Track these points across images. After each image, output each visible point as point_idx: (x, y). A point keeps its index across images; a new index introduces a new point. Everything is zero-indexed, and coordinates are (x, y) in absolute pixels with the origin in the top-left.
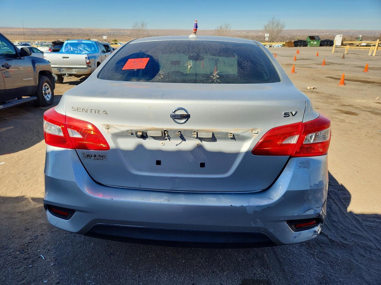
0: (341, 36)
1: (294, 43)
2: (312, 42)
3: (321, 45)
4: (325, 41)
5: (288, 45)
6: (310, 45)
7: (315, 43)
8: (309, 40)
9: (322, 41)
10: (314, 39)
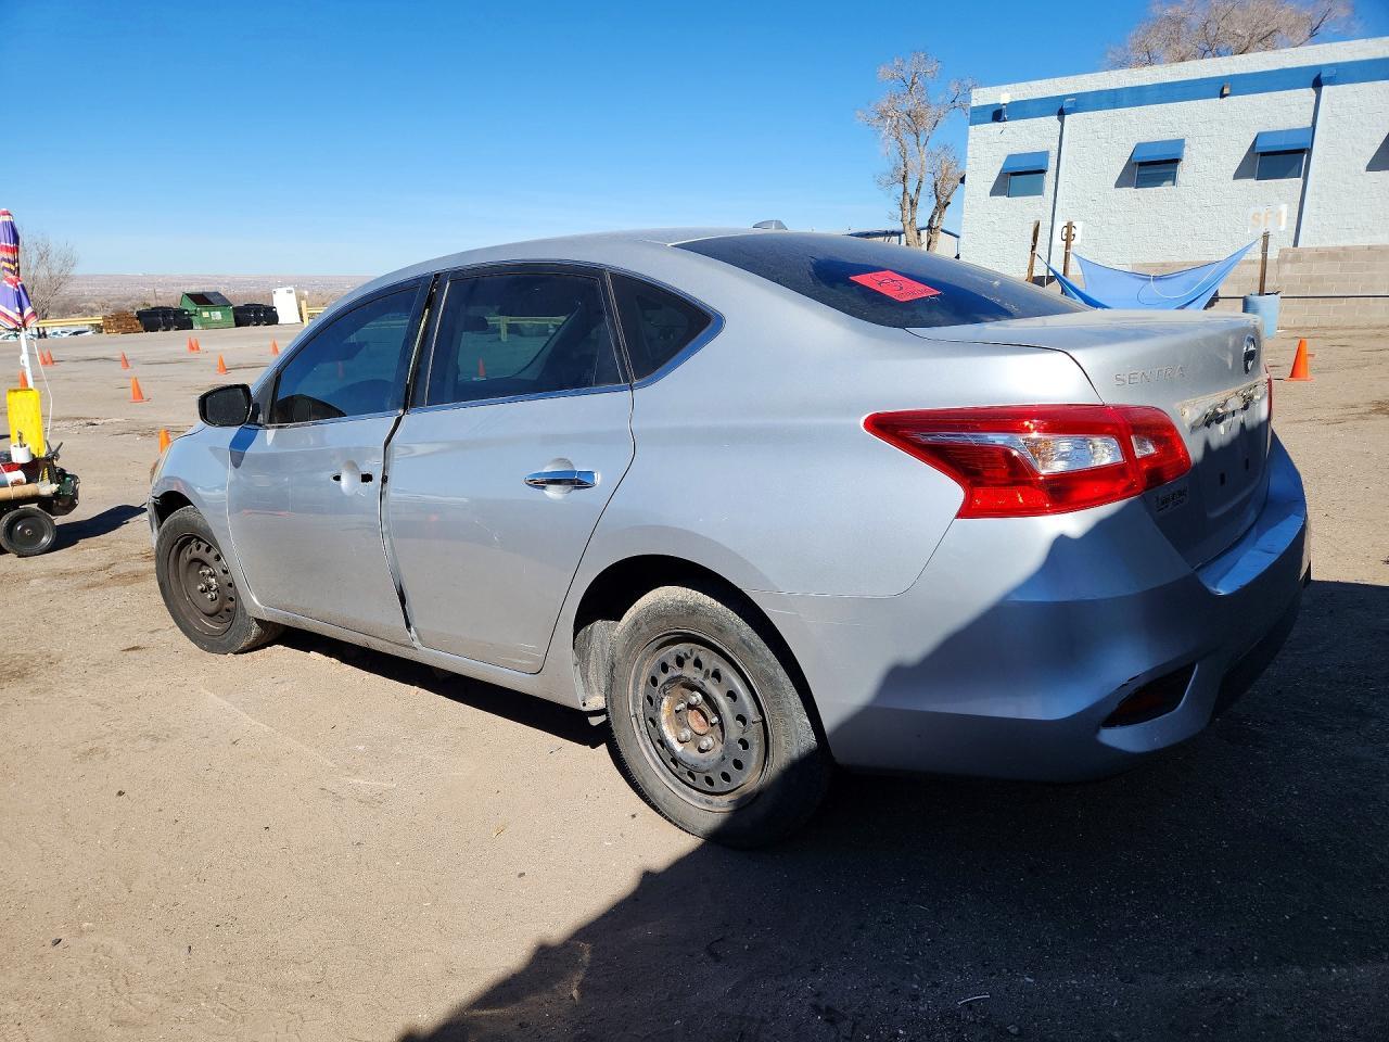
0: (290, 292)
1: (137, 319)
2: (205, 314)
3: (238, 324)
4: (248, 308)
5: (119, 327)
6: (202, 324)
7: (217, 315)
8: (190, 307)
9: (237, 310)
10: (209, 302)
